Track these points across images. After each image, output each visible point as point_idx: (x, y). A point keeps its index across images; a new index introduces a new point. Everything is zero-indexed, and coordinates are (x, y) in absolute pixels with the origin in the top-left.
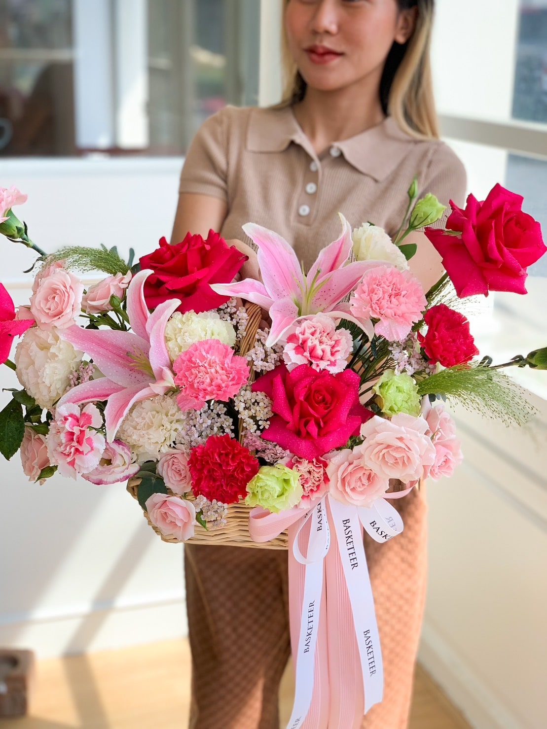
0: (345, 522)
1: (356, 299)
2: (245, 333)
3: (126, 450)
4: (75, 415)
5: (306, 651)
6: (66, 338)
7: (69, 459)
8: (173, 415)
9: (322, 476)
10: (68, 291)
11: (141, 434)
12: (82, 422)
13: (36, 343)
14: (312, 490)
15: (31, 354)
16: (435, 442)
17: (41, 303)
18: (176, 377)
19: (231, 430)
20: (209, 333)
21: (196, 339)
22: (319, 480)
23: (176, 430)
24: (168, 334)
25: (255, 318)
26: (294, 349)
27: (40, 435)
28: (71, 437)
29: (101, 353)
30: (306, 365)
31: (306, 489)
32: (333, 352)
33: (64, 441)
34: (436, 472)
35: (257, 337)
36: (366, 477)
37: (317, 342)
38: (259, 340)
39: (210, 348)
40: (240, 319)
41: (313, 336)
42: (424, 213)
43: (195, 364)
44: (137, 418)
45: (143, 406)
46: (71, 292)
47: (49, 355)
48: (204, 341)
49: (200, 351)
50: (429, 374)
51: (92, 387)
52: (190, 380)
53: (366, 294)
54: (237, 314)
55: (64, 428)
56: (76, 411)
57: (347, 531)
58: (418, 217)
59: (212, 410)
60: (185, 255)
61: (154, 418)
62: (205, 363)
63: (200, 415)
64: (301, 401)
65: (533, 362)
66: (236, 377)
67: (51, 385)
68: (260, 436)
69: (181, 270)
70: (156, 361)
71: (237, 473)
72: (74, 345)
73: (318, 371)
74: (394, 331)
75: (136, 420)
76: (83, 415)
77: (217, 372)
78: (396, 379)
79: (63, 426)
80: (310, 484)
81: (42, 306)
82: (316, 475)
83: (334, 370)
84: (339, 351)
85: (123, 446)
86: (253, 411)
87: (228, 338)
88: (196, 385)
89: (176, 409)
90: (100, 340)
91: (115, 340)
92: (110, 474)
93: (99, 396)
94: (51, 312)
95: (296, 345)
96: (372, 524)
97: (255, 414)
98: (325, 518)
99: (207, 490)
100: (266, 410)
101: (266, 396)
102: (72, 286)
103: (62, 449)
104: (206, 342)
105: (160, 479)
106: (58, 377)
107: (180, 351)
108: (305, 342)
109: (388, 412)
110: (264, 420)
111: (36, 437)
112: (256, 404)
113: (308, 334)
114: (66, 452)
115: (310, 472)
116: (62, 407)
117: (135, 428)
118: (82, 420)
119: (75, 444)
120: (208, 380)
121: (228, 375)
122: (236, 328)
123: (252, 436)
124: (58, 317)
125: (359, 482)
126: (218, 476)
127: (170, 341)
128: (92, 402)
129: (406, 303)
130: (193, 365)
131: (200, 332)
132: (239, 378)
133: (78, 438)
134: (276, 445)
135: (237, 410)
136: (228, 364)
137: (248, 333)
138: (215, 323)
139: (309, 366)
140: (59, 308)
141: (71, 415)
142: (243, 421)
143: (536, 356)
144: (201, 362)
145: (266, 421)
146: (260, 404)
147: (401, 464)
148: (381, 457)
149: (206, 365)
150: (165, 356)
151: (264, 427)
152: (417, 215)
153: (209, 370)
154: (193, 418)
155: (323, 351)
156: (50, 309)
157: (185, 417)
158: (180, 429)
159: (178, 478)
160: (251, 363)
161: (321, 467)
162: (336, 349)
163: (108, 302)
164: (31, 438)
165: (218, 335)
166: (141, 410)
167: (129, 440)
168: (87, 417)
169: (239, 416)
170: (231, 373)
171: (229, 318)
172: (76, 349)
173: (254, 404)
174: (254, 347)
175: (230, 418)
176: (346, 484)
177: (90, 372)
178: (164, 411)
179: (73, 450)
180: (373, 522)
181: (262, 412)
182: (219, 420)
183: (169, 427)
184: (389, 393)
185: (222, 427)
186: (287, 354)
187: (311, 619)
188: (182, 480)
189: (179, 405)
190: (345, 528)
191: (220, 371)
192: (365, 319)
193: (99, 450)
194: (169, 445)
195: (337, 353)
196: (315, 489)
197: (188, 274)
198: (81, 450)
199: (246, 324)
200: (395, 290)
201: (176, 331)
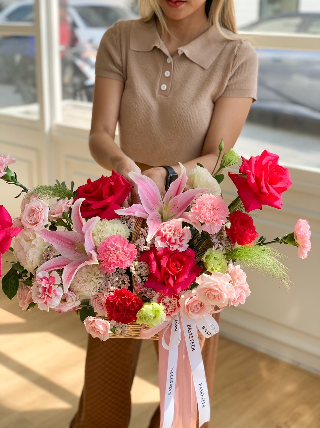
0: (188, 326)
1: (192, 212)
2: (134, 230)
3: (74, 294)
4: (46, 278)
5: (170, 394)
6: (40, 236)
7: (44, 301)
8: (98, 275)
9: (176, 304)
10: (41, 211)
11: (81, 285)
12: (50, 281)
13: (24, 238)
14: (171, 311)
15: (21, 244)
16: (234, 286)
17: (26, 218)
18: (99, 256)
19: (129, 282)
20: (115, 231)
21: (109, 235)
22: (175, 306)
23: (99, 283)
24: (94, 232)
25: (139, 220)
26: (160, 239)
27: (28, 286)
28: (45, 289)
29: (59, 242)
30: (167, 248)
31: (168, 311)
32: (181, 240)
33: (41, 292)
34: (236, 301)
35: (141, 232)
36: (199, 305)
37: (172, 235)
38: (142, 234)
39: (116, 239)
40: (131, 223)
41: (170, 232)
42: (229, 160)
43: (108, 248)
44: (79, 277)
45: (82, 271)
46: (42, 212)
47: (31, 245)
48: (113, 236)
49: (111, 242)
50: (231, 248)
51: (55, 262)
52: (106, 257)
53: (197, 210)
54: (130, 220)
55: (41, 285)
56: (47, 276)
57: (190, 331)
58: (225, 162)
59: (118, 272)
60: (102, 189)
61: (88, 277)
62: (114, 248)
63: (112, 275)
64: (165, 268)
65: (286, 241)
66: (130, 255)
67: (33, 261)
68: (144, 285)
69: (100, 198)
70: (88, 247)
71: (131, 308)
72: (44, 239)
73: (173, 251)
74: (212, 229)
75: (79, 278)
76: (51, 277)
77: (120, 253)
78: (214, 253)
79: (40, 283)
80: (170, 308)
81: (27, 219)
82: (174, 304)
83: (182, 250)
84: (184, 239)
85: (72, 292)
86: (139, 272)
87: (126, 234)
88: (109, 261)
89: (99, 272)
90: (58, 236)
91: (66, 236)
92: (65, 307)
93: (59, 266)
94: (32, 223)
95: (161, 237)
96: (203, 328)
97: (141, 273)
98: (178, 325)
99: (116, 317)
100: (146, 271)
101: (146, 264)
102: (43, 209)
103: (40, 296)
104: (114, 236)
105: (92, 308)
106: (36, 257)
107: (100, 241)
108: (166, 236)
109: (210, 271)
110: (145, 276)
111: (26, 287)
112: (141, 268)
113: (167, 232)
114: (43, 297)
115: (170, 302)
116: (39, 273)
117: (78, 282)
118: (50, 280)
119: (47, 293)
120: (116, 258)
121: (126, 255)
122: (129, 227)
123: (139, 285)
124: (36, 225)
125: (196, 308)
126: (121, 310)
127: (95, 235)
128: (55, 270)
129: (218, 214)
130: (107, 250)
131: (111, 231)
132: (132, 256)
133: (49, 290)
134: (152, 290)
135: (131, 271)
136: (126, 249)
137: (136, 229)
138: (118, 225)
139: (168, 248)
140: (36, 221)
141: (45, 278)
142: (134, 277)
143: (287, 238)
144: (112, 248)
145: (146, 277)
146: (143, 268)
147: (217, 298)
148: (206, 295)
149: (114, 249)
150: (92, 244)
151: (146, 280)
152: (225, 161)
153: (116, 252)
154: (108, 276)
155: (176, 240)
156: (31, 221)
157: (104, 276)
158: (102, 283)
159: (101, 308)
160: (138, 247)
161: (176, 299)
162: (183, 238)
163: (62, 215)
164: (23, 287)
165: (120, 232)
166: (81, 273)
167: (75, 289)
168: (53, 278)
169: (132, 275)
170: (128, 254)
171: (125, 222)
172: (45, 241)
173: (140, 268)
174: (139, 238)
175: (128, 275)
176: (189, 308)
177: (54, 253)
178: (93, 273)
179: (46, 296)
180: (203, 327)
181: (144, 272)
182: (122, 277)
183: (96, 282)
184: (210, 261)
185: (123, 281)
186: (157, 242)
187: (172, 377)
188: (103, 309)
189: (101, 270)
190: (189, 329)
191: (122, 253)
192: (197, 223)
193: (59, 296)
194: (96, 291)
195: (183, 241)
196: (173, 311)
197: (103, 200)
198: (50, 296)
199: (135, 225)
200: (213, 207)
201: (98, 230)
